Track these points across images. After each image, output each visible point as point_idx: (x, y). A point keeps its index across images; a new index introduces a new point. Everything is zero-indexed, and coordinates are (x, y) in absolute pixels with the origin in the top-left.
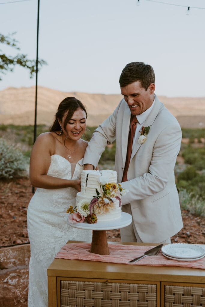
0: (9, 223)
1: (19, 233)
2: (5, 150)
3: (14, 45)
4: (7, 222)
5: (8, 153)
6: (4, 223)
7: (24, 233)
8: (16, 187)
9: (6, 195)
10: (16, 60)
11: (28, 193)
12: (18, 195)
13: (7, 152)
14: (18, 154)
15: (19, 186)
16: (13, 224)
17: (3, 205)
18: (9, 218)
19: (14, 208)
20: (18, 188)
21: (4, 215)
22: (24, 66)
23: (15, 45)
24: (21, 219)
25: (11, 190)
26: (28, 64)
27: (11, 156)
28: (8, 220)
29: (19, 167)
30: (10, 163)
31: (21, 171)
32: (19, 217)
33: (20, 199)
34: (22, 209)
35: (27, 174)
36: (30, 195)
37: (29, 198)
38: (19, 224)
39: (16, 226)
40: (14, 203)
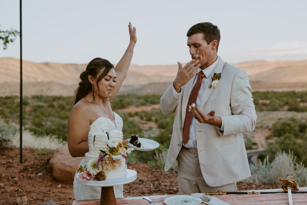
1: (12, 203)
7: (17, 202)
8: (1, 159)
11: (15, 163)
12: (5, 165)
15: (4, 157)
16: (4, 194)
19: (3, 179)
20: (4, 159)
24: (11, 188)
26: (1, 35)
29: (3, 138)
31: (6, 142)
32: (10, 186)
33: (8, 170)
34: (12, 179)
35: (12, 144)
36: (18, 165)
37: (17, 168)
38: (10, 194)
39: (7, 196)
40: (2, 174)
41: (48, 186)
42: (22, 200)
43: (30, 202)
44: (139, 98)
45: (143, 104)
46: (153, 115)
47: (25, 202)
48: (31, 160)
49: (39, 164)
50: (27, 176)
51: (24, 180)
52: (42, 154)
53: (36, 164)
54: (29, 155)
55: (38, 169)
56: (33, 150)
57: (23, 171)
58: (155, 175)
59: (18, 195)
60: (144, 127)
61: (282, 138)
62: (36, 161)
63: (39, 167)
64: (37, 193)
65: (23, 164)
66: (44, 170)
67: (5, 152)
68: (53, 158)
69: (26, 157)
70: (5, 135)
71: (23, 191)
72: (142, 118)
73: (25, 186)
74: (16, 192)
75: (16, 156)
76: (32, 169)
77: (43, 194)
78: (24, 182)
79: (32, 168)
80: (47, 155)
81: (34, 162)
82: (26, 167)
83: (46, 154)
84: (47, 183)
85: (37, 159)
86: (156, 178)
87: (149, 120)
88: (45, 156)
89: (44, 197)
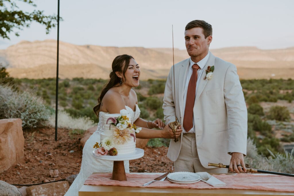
0: (36, 166)
1: (46, 174)
2: (29, 102)
3: (30, 2)
4: (34, 166)
5: (32, 105)
6: (32, 166)
7: (50, 174)
8: (39, 136)
9: (32, 143)
10: (32, 16)
11: (51, 140)
12: (42, 142)
13: (30, 104)
14: (41, 106)
15: (42, 135)
16: (40, 167)
17: (30, 151)
18: (35, 162)
19: (39, 153)
20: (42, 136)
21: (31, 160)
22: (40, 22)
23: (32, 2)
24: (46, 162)
25: (35, 138)
26: (45, 20)
27: (34, 108)
28: (35, 164)
29: (42, 117)
30: (34, 114)
31: (44, 121)
32: (45, 161)
33: (44, 146)
34: (47, 154)
35: (49, 124)
36: (53, 142)
37: (52, 145)
38: (45, 167)
39: (42, 168)
40: (39, 150)
41: (78, 163)
42: (54, 173)
43: (61, 175)
47: (57, 175)
48: (64, 139)
49: (72, 143)
50: (60, 152)
51: (58, 156)
52: (74, 134)
53: (69, 143)
54: (64, 134)
55: (71, 147)
56: (67, 129)
57: (57, 148)
59: (52, 168)
62: (69, 140)
63: (71, 145)
64: (68, 168)
65: (57, 141)
66: (76, 148)
67: (43, 131)
68: (83, 137)
69: (61, 136)
70: (43, 115)
71: (56, 165)
73: (58, 161)
74: (50, 166)
75: (52, 135)
76: (65, 147)
77: (73, 169)
78: (57, 157)
79: (65, 145)
80: (80, 134)
81: (68, 140)
82: (60, 144)
83: (78, 134)
84: (77, 160)
85: (70, 138)
88: (77, 136)
89: (74, 171)
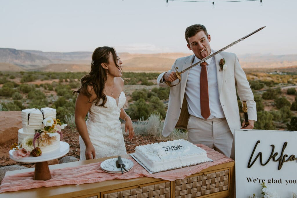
44: (43, 75)
45: (46, 79)
46: (53, 86)
58: (67, 133)
60: (47, 95)
61: (138, 101)
72: (46, 89)
86: (68, 136)
87: (51, 90)
